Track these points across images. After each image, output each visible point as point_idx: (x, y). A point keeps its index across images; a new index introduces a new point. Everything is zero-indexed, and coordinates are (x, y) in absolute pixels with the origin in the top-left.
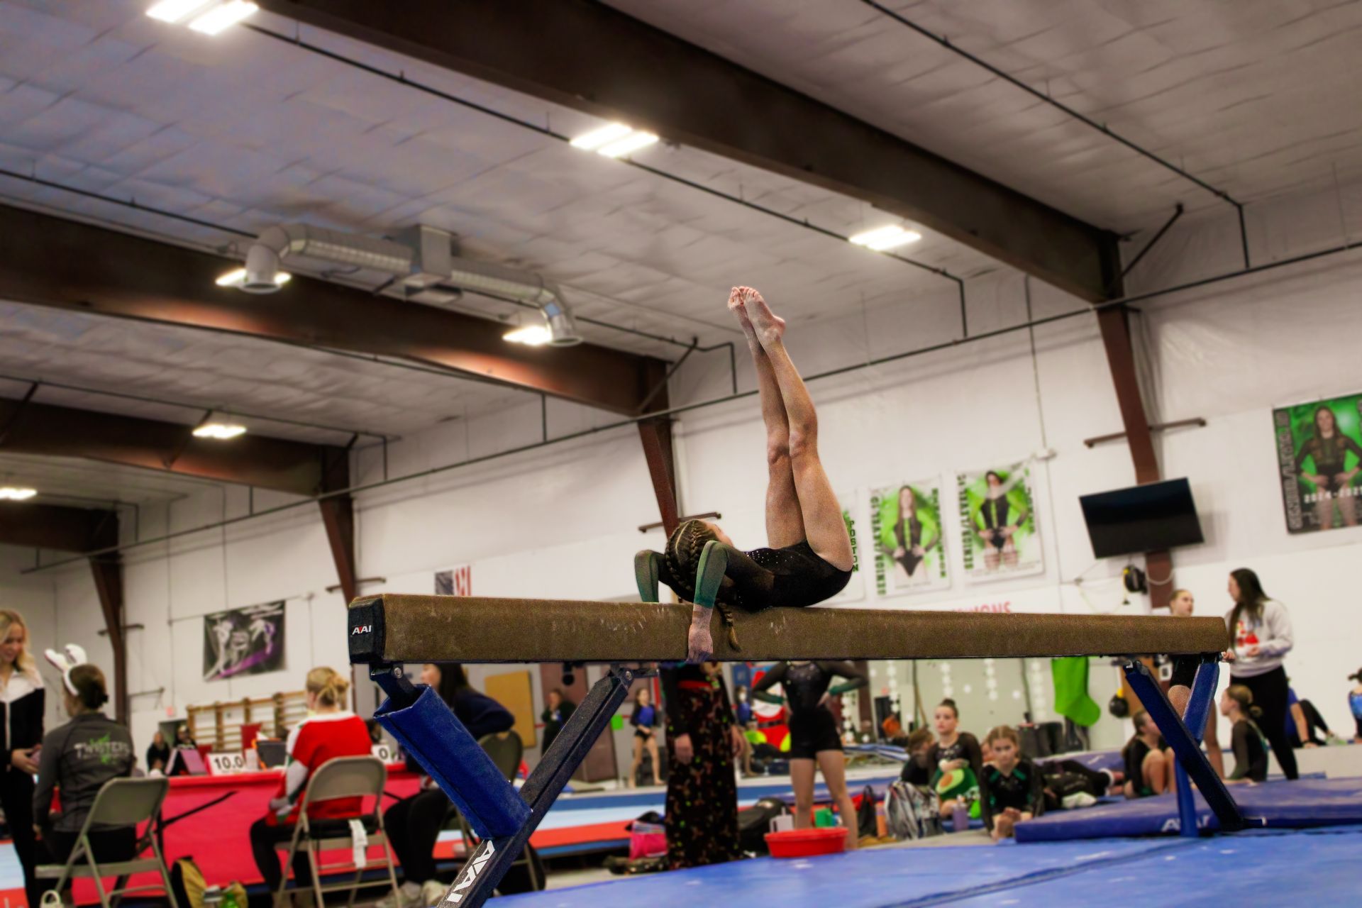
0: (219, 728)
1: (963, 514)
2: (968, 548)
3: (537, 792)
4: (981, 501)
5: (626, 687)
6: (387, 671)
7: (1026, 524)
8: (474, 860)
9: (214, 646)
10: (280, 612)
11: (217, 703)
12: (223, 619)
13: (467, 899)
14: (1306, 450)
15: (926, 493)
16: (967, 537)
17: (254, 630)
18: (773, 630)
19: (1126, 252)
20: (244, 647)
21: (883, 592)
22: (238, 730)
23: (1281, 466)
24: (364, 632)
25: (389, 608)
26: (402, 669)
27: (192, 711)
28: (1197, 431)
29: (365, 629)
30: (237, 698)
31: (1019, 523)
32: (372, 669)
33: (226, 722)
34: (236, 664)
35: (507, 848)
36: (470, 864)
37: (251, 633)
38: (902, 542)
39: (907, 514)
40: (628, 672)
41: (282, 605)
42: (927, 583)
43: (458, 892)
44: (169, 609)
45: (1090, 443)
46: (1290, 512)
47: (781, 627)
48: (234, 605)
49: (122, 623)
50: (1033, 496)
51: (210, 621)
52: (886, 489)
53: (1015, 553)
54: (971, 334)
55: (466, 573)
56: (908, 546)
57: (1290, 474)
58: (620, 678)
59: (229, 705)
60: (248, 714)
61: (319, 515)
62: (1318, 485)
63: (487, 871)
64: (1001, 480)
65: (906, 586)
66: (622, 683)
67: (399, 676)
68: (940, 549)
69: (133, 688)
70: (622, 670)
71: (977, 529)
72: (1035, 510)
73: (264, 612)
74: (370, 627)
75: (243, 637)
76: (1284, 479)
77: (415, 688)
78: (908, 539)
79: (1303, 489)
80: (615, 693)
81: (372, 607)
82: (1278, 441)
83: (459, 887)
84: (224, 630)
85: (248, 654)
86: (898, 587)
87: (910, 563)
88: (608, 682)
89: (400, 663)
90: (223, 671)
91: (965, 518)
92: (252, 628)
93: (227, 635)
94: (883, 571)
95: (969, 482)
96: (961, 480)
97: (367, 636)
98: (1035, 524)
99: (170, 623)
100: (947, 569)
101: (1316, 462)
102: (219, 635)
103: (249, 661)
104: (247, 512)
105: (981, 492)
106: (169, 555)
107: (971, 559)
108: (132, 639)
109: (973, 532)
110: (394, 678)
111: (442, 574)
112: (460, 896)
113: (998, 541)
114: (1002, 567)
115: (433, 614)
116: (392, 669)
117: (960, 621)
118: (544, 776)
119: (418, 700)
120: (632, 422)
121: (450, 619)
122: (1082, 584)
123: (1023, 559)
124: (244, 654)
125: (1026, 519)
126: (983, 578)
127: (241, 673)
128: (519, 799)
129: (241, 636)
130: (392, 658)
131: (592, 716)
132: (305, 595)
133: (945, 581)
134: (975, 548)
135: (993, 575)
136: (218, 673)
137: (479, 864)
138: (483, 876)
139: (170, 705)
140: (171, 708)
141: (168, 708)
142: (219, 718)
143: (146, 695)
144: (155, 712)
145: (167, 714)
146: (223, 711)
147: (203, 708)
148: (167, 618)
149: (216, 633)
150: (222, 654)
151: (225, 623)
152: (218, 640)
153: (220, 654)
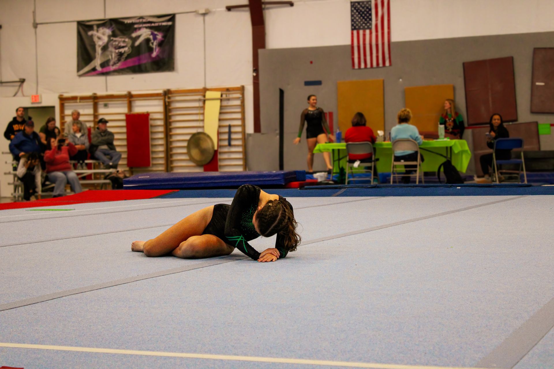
0: (96, 116)
9: (89, 48)
10: (170, 23)
11: (95, 94)
12: (99, 26)
17: (139, 37)
20: (125, 50)
22: (123, 117)
27: (63, 100)
30: (116, 91)
33: (102, 110)
34: (115, 64)
37: (133, 39)
41: (172, 18)
44: (34, 13)
60: (130, 107)
73: (151, 22)
75: (124, 42)
84: (101, 35)
85: (129, 56)
90: (99, 69)
92: (134, 35)
93: (105, 39)
99: (35, 25)
102: (95, 39)
103: (131, 62)
111: (359, 3)
124: (126, 55)
127: (120, 71)
129: (120, 40)
132: (203, 11)
136: (94, 69)
139: (34, 93)
140: (35, 97)
141: (32, 96)
142: (95, 108)
143: (4, 84)
144: (15, 98)
145: (31, 101)
146: (99, 102)
147: (79, 98)
148: (32, 21)
149: (92, 36)
150: (98, 54)
151: (103, 29)
152: (94, 42)
153: (97, 54)
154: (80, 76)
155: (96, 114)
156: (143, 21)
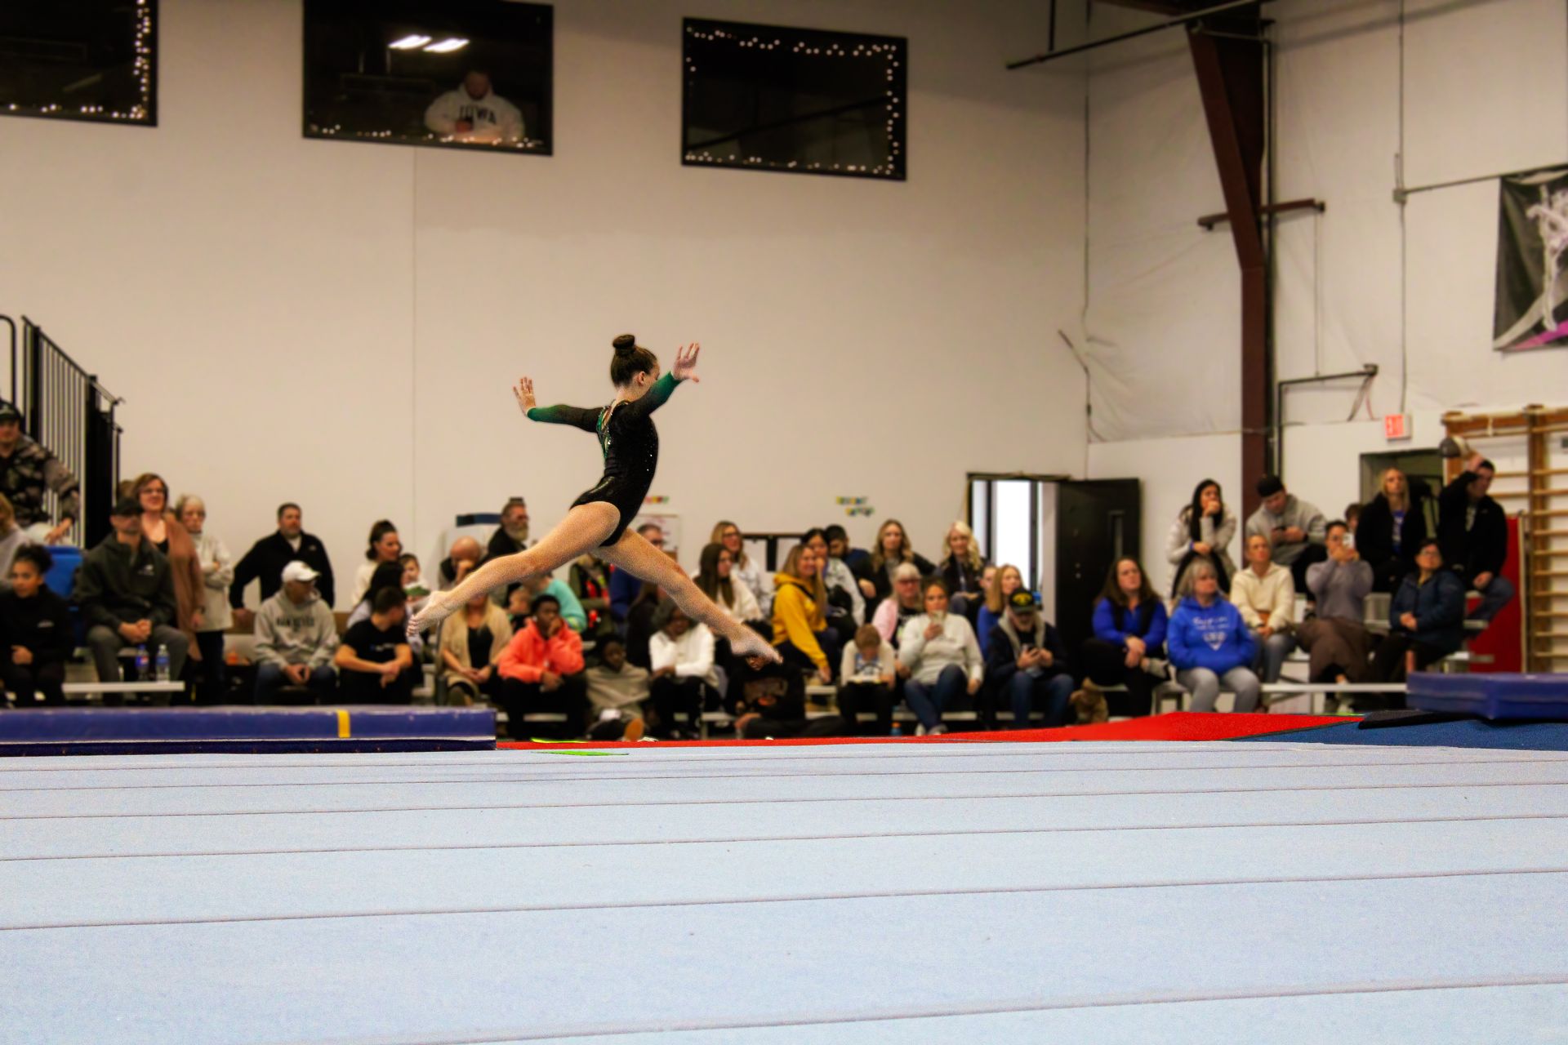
0: (1537, 477)
9: (1529, 263)
11: (1534, 407)
12: (1553, 187)
27: (1454, 429)
33: (1558, 460)
44: (1399, 157)
49: (1264, 201)
51: (1518, 191)
69: (1289, 363)
84: (1558, 217)
90: (1551, 325)
99: (1401, 196)
102: (1544, 230)
106: (1401, 19)
108: (1294, 241)
136: (1538, 328)
139: (1395, 411)
140: (1394, 419)
141: (1388, 418)
142: (1537, 451)
143: (1328, 383)
144: (1352, 424)
145: (1386, 437)
146: (1549, 432)
147: (1491, 421)
148: (1392, 185)
149: (1537, 218)
150: (1550, 278)
151: (1564, 195)
152: (1539, 239)
153: (1546, 277)
154: (1505, 350)
155: (1538, 472)
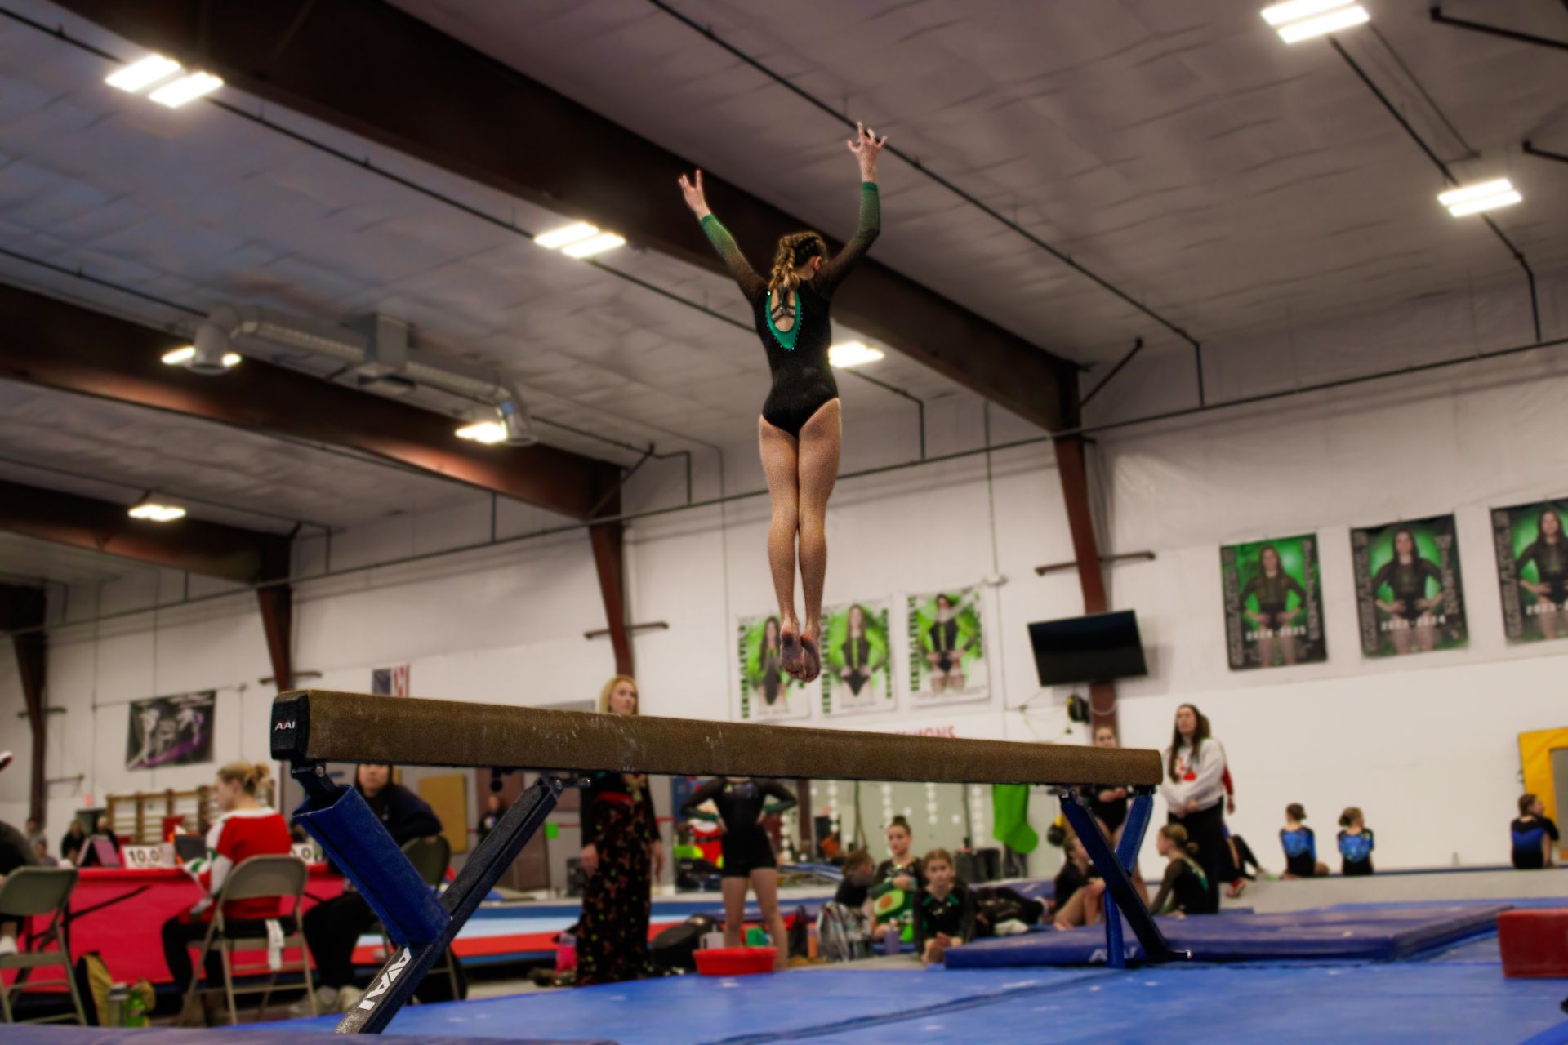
0: (140, 820)
1: (912, 635)
2: (914, 670)
3: (457, 902)
4: (930, 624)
5: (555, 796)
6: (309, 769)
7: (974, 649)
8: (388, 967)
9: (139, 735)
10: (208, 703)
11: (139, 793)
13: (379, 1007)
14: (1250, 589)
15: (876, 612)
16: (915, 659)
17: (182, 720)
18: (709, 744)
19: (1085, 383)
20: (170, 736)
21: (827, 711)
22: (159, 822)
23: (1227, 602)
24: (287, 728)
25: (314, 704)
26: (324, 767)
27: (112, 801)
28: (1145, 566)
29: (288, 725)
30: (160, 789)
31: (967, 648)
32: (294, 766)
33: (148, 813)
34: (161, 753)
35: (423, 956)
36: (386, 971)
37: (178, 722)
38: (849, 661)
39: (856, 634)
40: (558, 781)
41: (212, 695)
42: (872, 703)
43: (370, 999)
44: (94, 694)
45: (1042, 571)
46: (1233, 649)
47: (717, 741)
48: (164, 691)
49: (43, 706)
50: (982, 621)
51: (136, 708)
52: (836, 607)
53: (962, 677)
54: (929, 455)
55: (405, 672)
56: (856, 666)
57: (1234, 611)
58: (550, 786)
59: (152, 797)
60: (170, 806)
61: (256, 604)
62: (1261, 623)
63: (402, 978)
64: (951, 603)
65: (851, 706)
66: (551, 791)
67: (321, 775)
68: (887, 670)
69: (52, 771)
70: (553, 779)
71: (925, 651)
72: (983, 635)
73: (192, 702)
74: (294, 723)
75: (170, 726)
76: (1228, 615)
77: (338, 788)
78: (855, 658)
79: (1246, 627)
80: (543, 801)
81: (296, 703)
82: (1224, 579)
83: (372, 994)
84: (150, 719)
86: (843, 706)
87: (856, 682)
88: (537, 791)
89: (322, 761)
90: (146, 760)
91: (913, 639)
92: (180, 716)
93: (153, 723)
94: (829, 689)
95: (920, 604)
96: (912, 601)
97: (290, 732)
98: (983, 649)
99: (94, 708)
100: (893, 690)
101: (1260, 600)
102: (145, 724)
103: (175, 752)
104: (180, 597)
105: (931, 614)
106: (96, 638)
107: (917, 682)
108: (54, 724)
109: (920, 654)
110: (316, 776)
111: (380, 671)
112: (374, 1003)
113: (945, 664)
114: (949, 691)
115: (360, 713)
116: (315, 767)
117: (899, 744)
118: (467, 883)
119: (340, 800)
120: (583, 526)
121: (377, 719)
122: (1028, 711)
123: (970, 683)
124: (170, 744)
125: (975, 644)
126: (929, 701)
127: (166, 763)
128: (439, 906)
129: (168, 725)
130: (315, 756)
131: (518, 825)
132: (237, 685)
133: (890, 703)
134: (922, 670)
135: (939, 699)
137: (395, 971)
138: (398, 984)
139: (90, 794)
140: (91, 797)
141: (87, 796)
142: (140, 809)
143: (65, 782)
144: (72, 799)
145: (85, 804)
146: (144, 802)
147: (123, 798)
148: (91, 702)
149: (142, 720)
150: (146, 742)
151: (152, 711)
152: (143, 728)
156: (188, 701)
